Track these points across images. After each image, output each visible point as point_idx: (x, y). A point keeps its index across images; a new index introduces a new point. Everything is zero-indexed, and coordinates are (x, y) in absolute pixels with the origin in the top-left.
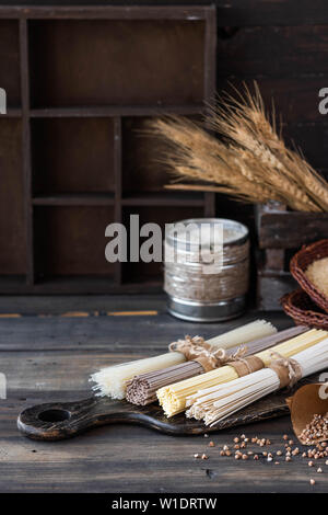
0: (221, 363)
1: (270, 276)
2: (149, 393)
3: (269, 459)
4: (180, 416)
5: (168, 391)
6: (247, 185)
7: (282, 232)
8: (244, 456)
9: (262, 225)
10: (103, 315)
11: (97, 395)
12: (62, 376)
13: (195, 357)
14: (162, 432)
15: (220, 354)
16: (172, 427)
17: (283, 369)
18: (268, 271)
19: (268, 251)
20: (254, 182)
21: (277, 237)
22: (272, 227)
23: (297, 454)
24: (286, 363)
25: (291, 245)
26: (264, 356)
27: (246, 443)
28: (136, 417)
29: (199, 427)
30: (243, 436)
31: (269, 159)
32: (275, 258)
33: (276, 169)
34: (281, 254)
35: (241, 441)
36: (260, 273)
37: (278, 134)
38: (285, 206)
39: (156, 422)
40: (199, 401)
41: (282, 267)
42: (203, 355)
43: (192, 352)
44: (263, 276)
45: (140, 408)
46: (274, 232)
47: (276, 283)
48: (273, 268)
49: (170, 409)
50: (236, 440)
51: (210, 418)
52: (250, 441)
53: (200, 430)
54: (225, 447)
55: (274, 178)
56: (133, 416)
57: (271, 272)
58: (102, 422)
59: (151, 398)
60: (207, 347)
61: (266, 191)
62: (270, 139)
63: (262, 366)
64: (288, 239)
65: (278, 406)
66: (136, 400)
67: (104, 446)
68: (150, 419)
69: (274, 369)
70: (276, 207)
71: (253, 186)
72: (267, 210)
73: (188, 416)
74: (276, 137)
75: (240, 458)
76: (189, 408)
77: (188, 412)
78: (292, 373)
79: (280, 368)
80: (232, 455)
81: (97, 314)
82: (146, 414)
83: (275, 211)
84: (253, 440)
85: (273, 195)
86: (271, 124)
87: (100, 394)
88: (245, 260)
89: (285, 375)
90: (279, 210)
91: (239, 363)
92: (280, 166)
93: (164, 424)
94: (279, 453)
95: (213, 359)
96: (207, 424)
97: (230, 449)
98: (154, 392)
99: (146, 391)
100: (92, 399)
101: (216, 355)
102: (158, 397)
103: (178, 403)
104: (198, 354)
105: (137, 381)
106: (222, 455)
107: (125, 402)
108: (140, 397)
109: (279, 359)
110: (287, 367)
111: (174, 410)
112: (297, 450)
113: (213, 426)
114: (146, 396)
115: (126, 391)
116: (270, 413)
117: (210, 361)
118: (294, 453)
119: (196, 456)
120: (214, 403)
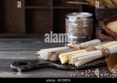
2: (56, 56)
4: (67, 64)
5: (63, 55)
7: (103, 15)
8: (89, 75)
9: (97, 12)
11: (39, 59)
12: (30, 56)
16: (64, 67)
17: (103, 50)
19: (99, 21)
23: (108, 75)
24: (104, 48)
26: (97, 47)
27: (90, 72)
28: (52, 65)
29: (73, 67)
30: (89, 70)
35: (88, 72)
36: (96, 28)
38: (104, 6)
39: (58, 65)
40: (73, 58)
42: (76, 47)
43: (72, 46)
44: (98, 29)
45: (54, 62)
46: (101, 14)
49: (63, 61)
50: (86, 71)
51: (77, 64)
52: (91, 72)
53: (74, 68)
54: (82, 73)
56: (50, 64)
57: (100, 28)
58: (40, 66)
59: (57, 58)
63: (96, 49)
65: (101, 62)
67: (39, 73)
68: (56, 65)
69: (100, 50)
76: (70, 61)
77: (69, 62)
78: (106, 51)
79: (102, 50)
80: (85, 75)
83: (101, 8)
84: (93, 71)
87: (41, 59)
88: (91, 24)
89: (104, 52)
91: (88, 48)
93: (61, 66)
95: (79, 47)
96: (76, 66)
97: (84, 74)
98: (58, 56)
99: (55, 56)
100: (37, 60)
101: (80, 46)
102: (59, 57)
103: (66, 59)
104: (74, 46)
105: (53, 53)
106: (81, 75)
107: (48, 60)
108: (53, 58)
109: (102, 47)
110: (105, 50)
111: (65, 61)
112: (108, 74)
113: (78, 67)
114: (55, 58)
115: (49, 57)
116: (99, 64)
117: (78, 48)
118: (107, 75)
119: (71, 75)
120: (78, 58)
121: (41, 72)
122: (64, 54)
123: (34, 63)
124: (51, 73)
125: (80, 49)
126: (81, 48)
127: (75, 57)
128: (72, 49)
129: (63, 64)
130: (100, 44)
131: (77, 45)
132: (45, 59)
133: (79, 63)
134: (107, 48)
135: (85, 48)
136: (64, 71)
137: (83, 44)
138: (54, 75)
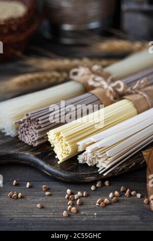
0: (119, 96)
2: (40, 133)
4: (72, 161)
5: (58, 134)
13: (93, 88)
14: (54, 178)
15: (119, 86)
16: (63, 175)
29: (92, 175)
42: (101, 87)
43: (91, 83)
49: (61, 152)
51: (105, 165)
53: (93, 178)
59: (43, 138)
60: (106, 77)
66: (28, 139)
68: (41, 163)
73: (81, 161)
77: (80, 157)
82: (37, 156)
91: (138, 96)
95: (111, 92)
96: (100, 172)
98: (45, 133)
99: (37, 131)
101: (114, 88)
108: (31, 137)
114: (36, 137)
115: (17, 129)
117: (108, 94)
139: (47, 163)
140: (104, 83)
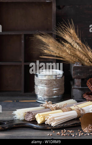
1: (76, 88)
3: (73, 136)
4: (43, 123)
6: (68, 56)
7: (80, 73)
8: (65, 135)
9: (73, 70)
10: (18, 101)
11: (15, 119)
14: (37, 129)
16: (41, 127)
17: (79, 111)
18: (75, 87)
19: (75, 80)
20: (71, 55)
21: (78, 74)
22: (77, 71)
23: (83, 135)
24: (80, 109)
25: (83, 77)
26: (72, 107)
27: (65, 132)
28: (28, 124)
29: (50, 127)
30: (65, 130)
31: (76, 46)
32: (78, 82)
33: (78, 50)
34: (80, 81)
35: (63, 131)
37: (79, 38)
38: (81, 64)
39: (35, 125)
40: (50, 118)
41: (80, 85)
43: (48, 106)
44: (74, 88)
45: (30, 122)
46: (78, 73)
47: (78, 91)
48: (77, 86)
49: (39, 121)
50: (62, 131)
51: (53, 124)
52: (67, 131)
53: (50, 128)
54: (58, 133)
55: (78, 53)
56: (27, 124)
57: (76, 87)
58: (16, 126)
59: (33, 118)
61: (75, 59)
62: (77, 39)
63: (71, 110)
64: (82, 75)
65: (77, 122)
66: (28, 119)
69: (76, 111)
70: (78, 64)
71: (70, 56)
72: (75, 65)
74: (78, 39)
75: (63, 135)
76: (46, 121)
77: (46, 122)
78: (81, 112)
79: (78, 110)
80: (61, 135)
81: (15, 101)
83: (78, 66)
84: (68, 131)
85: (77, 60)
86: (77, 35)
87: (17, 119)
89: (79, 113)
90: (79, 65)
91: (64, 109)
92: (80, 49)
93: (38, 126)
94: (76, 134)
96: (52, 126)
97: (60, 133)
98: (34, 116)
99: (32, 116)
100: (13, 120)
101: (56, 106)
102: (36, 117)
103: (42, 119)
104: (49, 106)
105: (29, 113)
106: (57, 135)
107: (24, 120)
108: (29, 118)
109: (77, 108)
110: (80, 110)
111: (41, 121)
112: (83, 133)
113: (54, 127)
114: (31, 118)
115: (25, 117)
116: (74, 124)
117: (54, 108)
118: (81, 134)
119: (48, 135)
120: (55, 118)
121: (18, 131)
122: (40, 114)
123: (10, 123)
124: (28, 133)
125: (56, 110)
126: (57, 108)
127: (51, 117)
128: (47, 109)
129: (40, 124)
130: (75, 104)
131: (53, 105)
132: (21, 119)
133: (55, 123)
134: (83, 108)
135: (60, 108)
136: (41, 131)
137: (58, 104)
138: (32, 134)
139: (35, 124)
140: (52, 106)
